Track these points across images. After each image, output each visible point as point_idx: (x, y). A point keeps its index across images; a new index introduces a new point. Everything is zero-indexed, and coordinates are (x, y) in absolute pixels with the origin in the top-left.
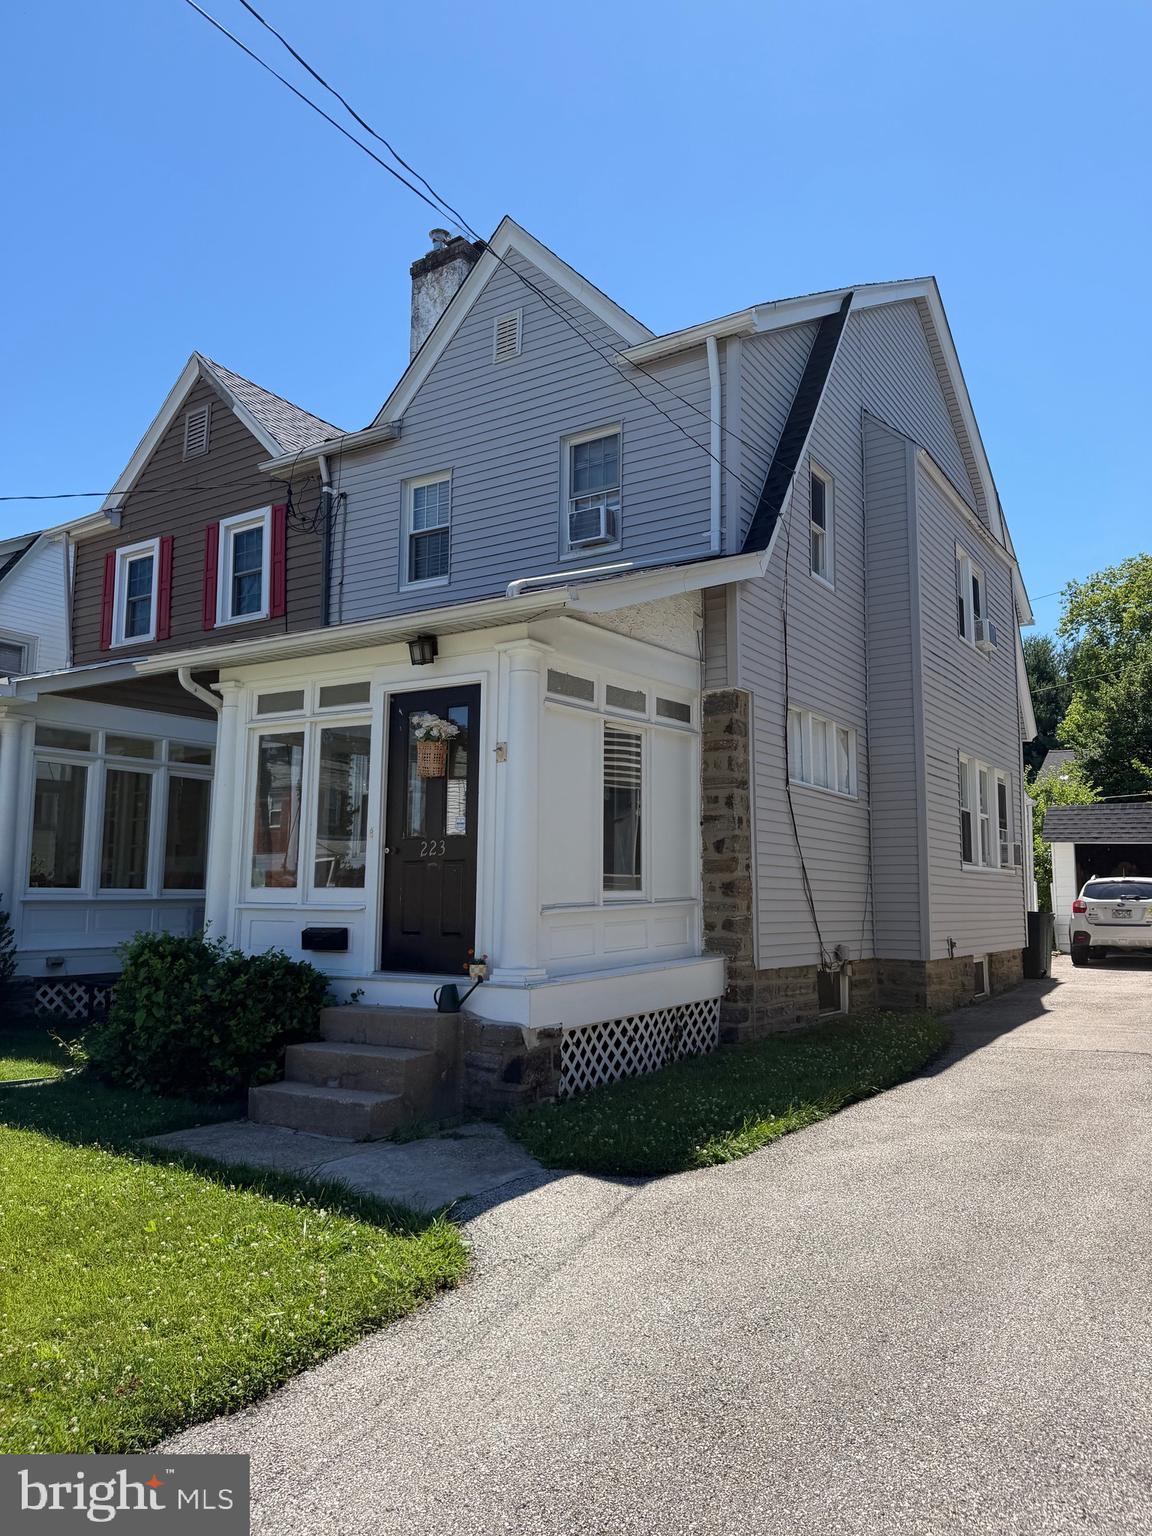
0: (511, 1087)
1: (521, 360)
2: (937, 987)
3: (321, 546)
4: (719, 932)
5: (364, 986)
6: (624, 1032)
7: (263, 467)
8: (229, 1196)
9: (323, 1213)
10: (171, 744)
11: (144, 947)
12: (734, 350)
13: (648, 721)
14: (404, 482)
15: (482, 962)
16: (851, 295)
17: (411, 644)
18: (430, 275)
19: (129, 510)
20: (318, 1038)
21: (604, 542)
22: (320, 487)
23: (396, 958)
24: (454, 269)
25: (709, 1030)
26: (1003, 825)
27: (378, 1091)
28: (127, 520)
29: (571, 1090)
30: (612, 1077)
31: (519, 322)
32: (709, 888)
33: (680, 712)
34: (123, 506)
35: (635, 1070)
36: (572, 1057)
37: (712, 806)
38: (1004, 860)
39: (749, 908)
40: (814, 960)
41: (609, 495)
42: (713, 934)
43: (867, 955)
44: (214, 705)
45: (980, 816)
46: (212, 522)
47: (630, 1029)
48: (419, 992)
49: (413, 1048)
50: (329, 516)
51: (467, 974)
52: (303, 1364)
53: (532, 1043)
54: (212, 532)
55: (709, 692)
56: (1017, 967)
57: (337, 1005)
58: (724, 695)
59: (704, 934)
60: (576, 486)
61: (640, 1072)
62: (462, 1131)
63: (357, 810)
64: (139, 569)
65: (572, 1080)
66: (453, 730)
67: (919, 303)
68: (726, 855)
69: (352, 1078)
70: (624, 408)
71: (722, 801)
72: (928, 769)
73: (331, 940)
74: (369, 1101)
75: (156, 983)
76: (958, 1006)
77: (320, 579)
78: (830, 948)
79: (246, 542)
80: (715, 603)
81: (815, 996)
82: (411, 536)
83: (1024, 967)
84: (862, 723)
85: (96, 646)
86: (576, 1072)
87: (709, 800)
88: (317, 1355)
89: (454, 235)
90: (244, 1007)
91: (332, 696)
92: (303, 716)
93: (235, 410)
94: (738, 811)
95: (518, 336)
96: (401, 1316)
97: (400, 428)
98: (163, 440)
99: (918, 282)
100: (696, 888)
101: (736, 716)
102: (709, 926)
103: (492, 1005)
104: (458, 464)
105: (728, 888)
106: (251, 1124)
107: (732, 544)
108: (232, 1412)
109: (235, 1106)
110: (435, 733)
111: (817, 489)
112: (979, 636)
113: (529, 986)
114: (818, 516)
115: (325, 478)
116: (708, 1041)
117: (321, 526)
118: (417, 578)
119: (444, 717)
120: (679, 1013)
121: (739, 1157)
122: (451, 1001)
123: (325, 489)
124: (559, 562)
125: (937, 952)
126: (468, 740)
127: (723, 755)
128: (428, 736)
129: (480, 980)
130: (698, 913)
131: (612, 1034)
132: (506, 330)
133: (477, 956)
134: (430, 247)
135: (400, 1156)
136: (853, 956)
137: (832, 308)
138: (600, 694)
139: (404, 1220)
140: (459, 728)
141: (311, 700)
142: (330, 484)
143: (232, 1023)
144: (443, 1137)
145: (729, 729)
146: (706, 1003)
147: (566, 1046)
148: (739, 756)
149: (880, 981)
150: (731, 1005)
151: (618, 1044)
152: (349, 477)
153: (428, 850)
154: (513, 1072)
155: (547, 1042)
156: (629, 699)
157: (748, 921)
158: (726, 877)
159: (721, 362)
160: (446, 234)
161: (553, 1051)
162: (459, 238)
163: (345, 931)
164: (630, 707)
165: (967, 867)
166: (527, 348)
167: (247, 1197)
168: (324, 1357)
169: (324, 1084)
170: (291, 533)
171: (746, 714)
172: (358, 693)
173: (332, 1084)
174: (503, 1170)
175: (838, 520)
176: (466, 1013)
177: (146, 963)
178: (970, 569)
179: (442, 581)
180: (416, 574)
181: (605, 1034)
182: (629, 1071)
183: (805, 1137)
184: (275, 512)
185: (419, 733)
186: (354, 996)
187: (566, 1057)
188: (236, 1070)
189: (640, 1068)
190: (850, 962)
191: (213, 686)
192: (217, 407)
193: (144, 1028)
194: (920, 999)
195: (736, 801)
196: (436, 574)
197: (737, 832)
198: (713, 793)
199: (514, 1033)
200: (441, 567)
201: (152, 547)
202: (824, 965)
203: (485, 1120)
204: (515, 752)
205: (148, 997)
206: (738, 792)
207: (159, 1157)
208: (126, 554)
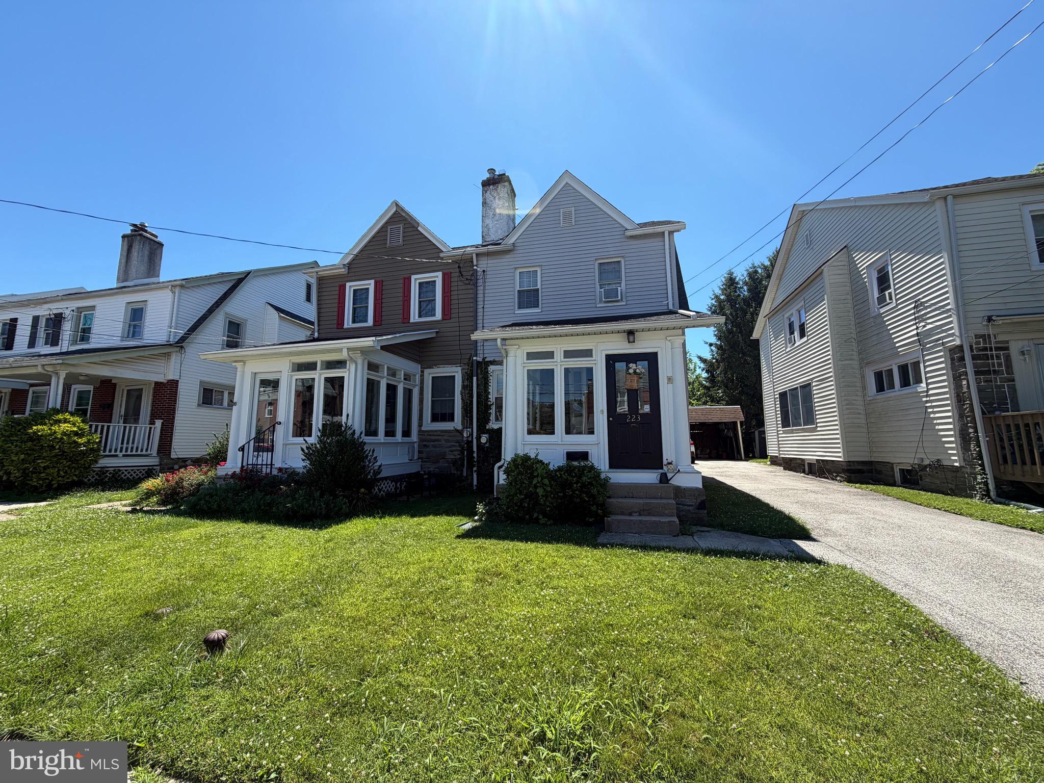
0: (701, 511)
1: (574, 227)
3: (471, 291)
5: (609, 475)
7: (441, 254)
14: (515, 268)
15: (670, 464)
18: (491, 187)
19: (353, 266)
20: (615, 496)
21: (618, 301)
22: (473, 266)
27: (665, 516)
28: (352, 270)
31: (573, 212)
34: (350, 264)
41: (618, 283)
46: (406, 276)
49: (667, 498)
50: (477, 279)
54: (406, 280)
60: (601, 278)
64: (361, 293)
69: (647, 511)
70: (621, 252)
74: (675, 520)
79: (426, 288)
82: (518, 291)
85: (335, 326)
89: (500, 173)
91: (572, 354)
92: (554, 362)
95: (573, 218)
97: (514, 247)
98: (374, 237)
103: (683, 480)
104: (544, 264)
115: (475, 263)
117: (473, 283)
119: (641, 365)
122: (664, 479)
124: (596, 307)
129: (677, 471)
132: (567, 215)
133: (666, 461)
134: (488, 176)
141: (559, 356)
142: (476, 266)
152: (486, 264)
153: (631, 419)
154: (702, 506)
159: (669, 240)
160: (496, 172)
163: (588, 453)
166: (577, 223)
169: (630, 514)
170: (453, 284)
172: (586, 353)
176: (674, 484)
179: (536, 310)
180: (521, 307)
184: (444, 275)
186: (607, 479)
192: (408, 225)
196: (531, 307)
199: (701, 491)
200: (533, 304)
201: (369, 284)
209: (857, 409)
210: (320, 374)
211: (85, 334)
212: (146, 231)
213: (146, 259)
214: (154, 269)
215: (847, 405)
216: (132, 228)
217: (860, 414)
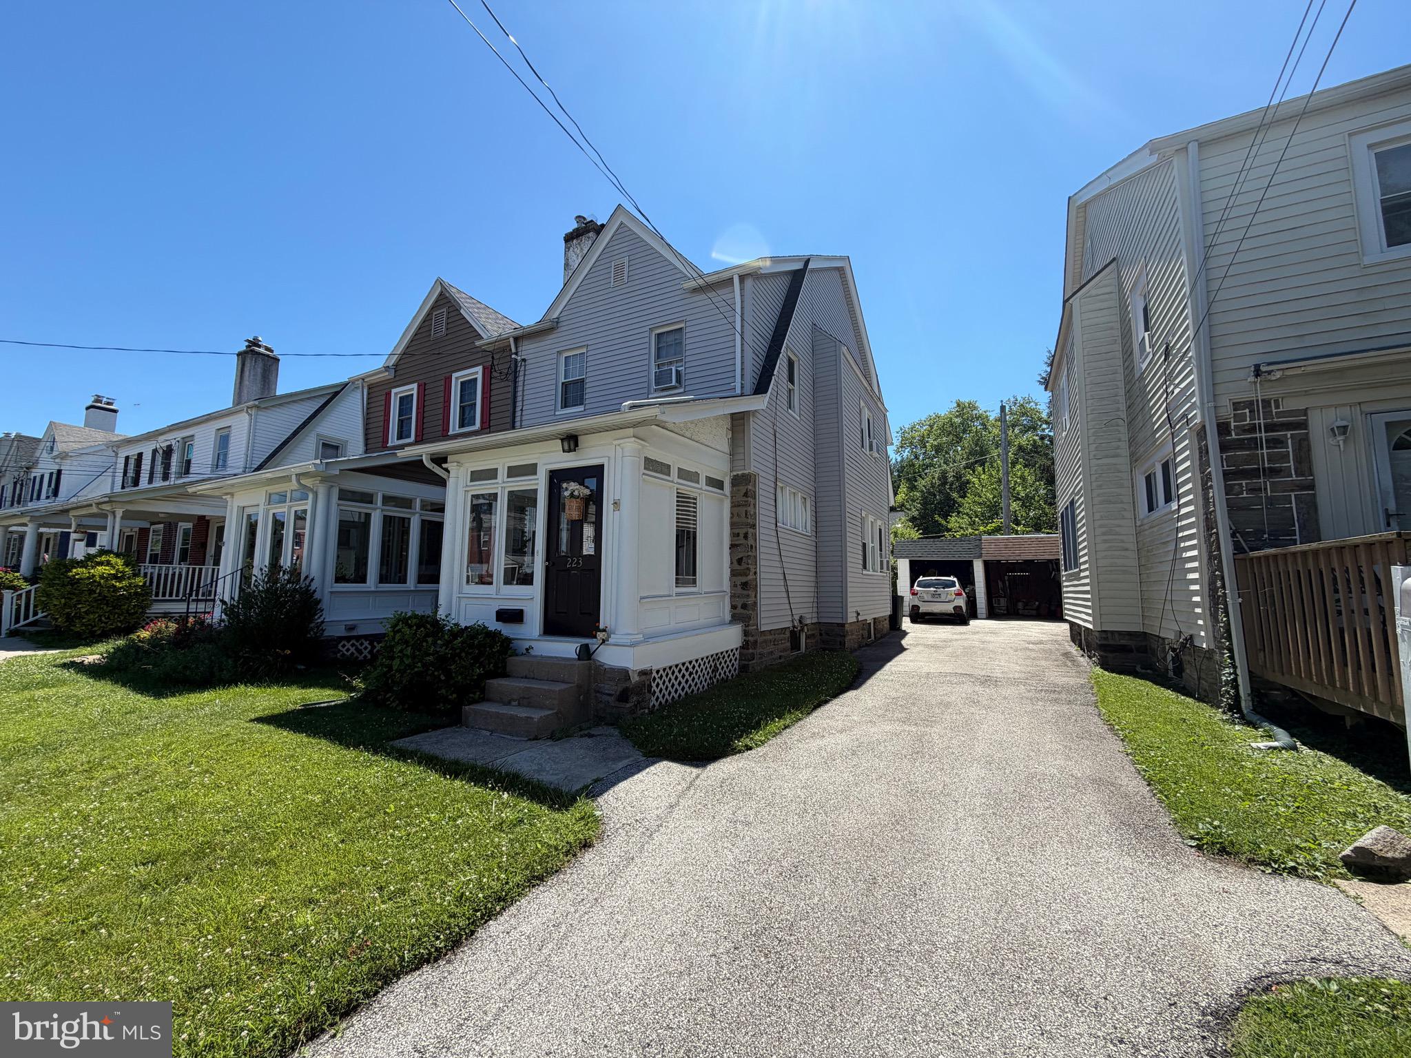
0: (622, 704)
1: (627, 285)
2: (850, 637)
3: (511, 389)
4: (739, 610)
5: (533, 644)
6: (687, 669)
7: (478, 343)
8: (445, 783)
9: (506, 796)
10: (422, 501)
11: (399, 621)
12: (749, 283)
13: (701, 489)
14: (559, 353)
15: (604, 630)
16: (809, 260)
17: (562, 440)
18: (575, 241)
19: (399, 368)
20: (505, 675)
21: (675, 388)
22: (511, 355)
23: (552, 628)
24: (589, 238)
25: (733, 665)
26: (881, 550)
27: (542, 708)
28: (398, 373)
29: (657, 704)
30: (680, 695)
31: (626, 264)
32: (734, 586)
33: (718, 484)
34: (396, 365)
35: (693, 691)
36: (658, 685)
37: (735, 538)
38: (882, 568)
39: (756, 597)
40: (789, 625)
41: (677, 362)
42: (736, 611)
43: (815, 621)
44: (445, 477)
45: (871, 545)
46: (448, 375)
47: (690, 667)
48: (567, 648)
49: (563, 682)
50: (516, 371)
51: (595, 637)
52: (489, 915)
53: (635, 678)
54: (448, 381)
55: (735, 473)
56: (886, 624)
57: (517, 655)
58: (743, 475)
59: (731, 611)
60: (658, 356)
61: (695, 692)
62: (593, 732)
63: (530, 540)
64: (405, 401)
65: (658, 698)
66: (587, 492)
67: (840, 270)
68: (744, 566)
69: (526, 701)
70: (685, 313)
71: (742, 536)
72: (848, 519)
73: (513, 616)
74: (537, 715)
75: (406, 642)
76: (860, 647)
77: (510, 408)
78: (797, 617)
79: (468, 386)
80: (738, 422)
81: (789, 644)
82: (563, 383)
83: (890, 625)
84: (813, 494)
85: (380, 445)
86: (661, 694)
87: (734, 535)
88: (498, 908)
89: (589, 219)
90: (460, 658)
91: (513, 472)
92: (497, 483)
93: (462, 311)
94: (750, 542)
95: (626, 272)
96: (557, 871)
97: (557, 323)
98: (420, 328)
99: (841, 258)
100: (726, 585)
101: (750, 487)
102: (733, 607)
103: (611, 656)
104: (589, 343)
105: (745, 585)
106: (464, 729)
107: (748, 390)
108: (436, 960)
109: (454, 719)
110: (576, 493)
111: (791, 364)
112: (871, 449)
113: (633, 645)
114: (791, 380)
115: (513, 350)
116: (733, 671)
117: (511, 377)
118: (565, 407)
119: (582, 484)
120: (717, 657)
121: (760, 745)
122: (586, 653)
123: (513, 356)
125: (851, 618)
126: (596, 498)
127: (743, 510)
128: (572, 495)
129: (604, 641)
130: (727, 600)
131: (680, 671)
132: (619, 269)
133: (601, 627)
134: (575, 226)
135: (555, 750)
136: (808, 622)
137: (799, 266)
138: (674, 472)
139: (559, 799)
140: (591, 491)
141: (502, 474)
142: (516, 354)
143: (453, 667)
144: (582, 736)
145: (746, 495)
146: (732, 650)
147: (654, 679)
148: (751, 509)
149: (821, 635)
150: (745, 651)
151: (683, 676)
152: (528, 350)
153: (571, 564)
154: (624, 696)
155: (644, 677)
156: (690, 476)
157: (755, 603)
158: (744, 579)
159: (742, 289)
160: (584, 219)
161: (647, 683)
162: (592, 221)
163: (521, 612)
164: (691, 481)
165: (865, 572)
166: (630, 279)
167: (457, 783)
168: (503, 909)
169: (509, 703)
170: (493, 381)
171: (755, 487)
172: (531, 469)
173: (514, 703)
174: (620, 759)
175: (801, 382)
176: (594, 660)
177: (399, 631)
178: (866, 413)
179: (581, 408)
180: (565, 405)
181: (676, 671)
182: (689, 692)
183: (795, 731)
184: (484, 369)
185: (567, 494)
186: (527, 650)
187: (654, 685)
188: (454, 696)
189: (696, 689)
190: (806, 625)
191: (444, 466)
192: (451, 309)
193: (398, 671)
194: (843, 644)
195: (750, 535)
196: (577, 405)
197: (750, 553)
198: (736, 531)
199: (624, 673)
200: (580, 401)
201: (413, 389)
202: (794, 627)
203: (606, 724)
204: (625, 505)
205: (401, 651)
206: (751, 531)
207: (402, 755)
208: (397, 393)
209: (1123, 541)
210: (290, 507)
211: (186, 467)
212: (259, 346)
213: (259, 377)
214: (269, 388)
215: (1104, 534)
216: (247, 344)
217: (1127, 550)
